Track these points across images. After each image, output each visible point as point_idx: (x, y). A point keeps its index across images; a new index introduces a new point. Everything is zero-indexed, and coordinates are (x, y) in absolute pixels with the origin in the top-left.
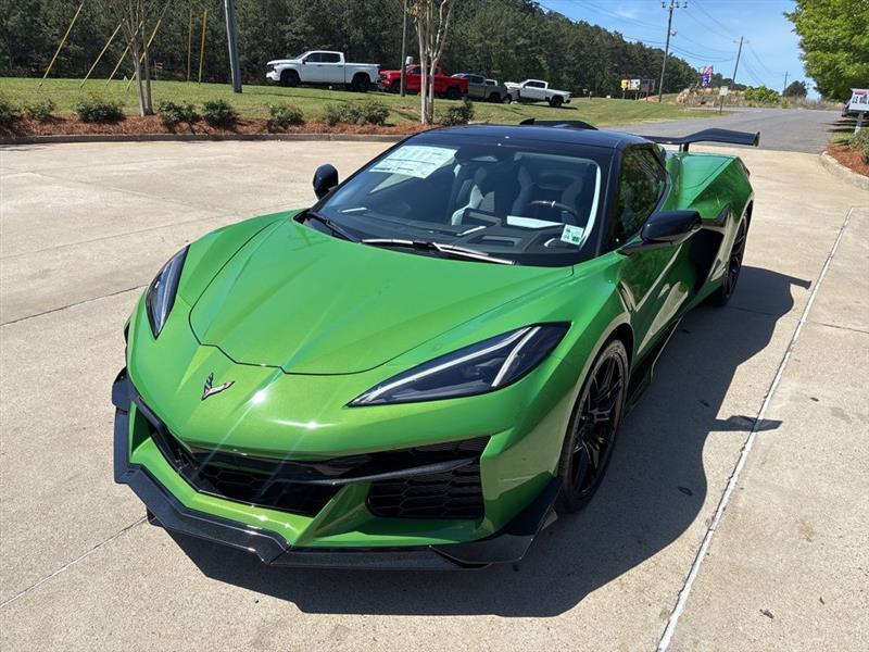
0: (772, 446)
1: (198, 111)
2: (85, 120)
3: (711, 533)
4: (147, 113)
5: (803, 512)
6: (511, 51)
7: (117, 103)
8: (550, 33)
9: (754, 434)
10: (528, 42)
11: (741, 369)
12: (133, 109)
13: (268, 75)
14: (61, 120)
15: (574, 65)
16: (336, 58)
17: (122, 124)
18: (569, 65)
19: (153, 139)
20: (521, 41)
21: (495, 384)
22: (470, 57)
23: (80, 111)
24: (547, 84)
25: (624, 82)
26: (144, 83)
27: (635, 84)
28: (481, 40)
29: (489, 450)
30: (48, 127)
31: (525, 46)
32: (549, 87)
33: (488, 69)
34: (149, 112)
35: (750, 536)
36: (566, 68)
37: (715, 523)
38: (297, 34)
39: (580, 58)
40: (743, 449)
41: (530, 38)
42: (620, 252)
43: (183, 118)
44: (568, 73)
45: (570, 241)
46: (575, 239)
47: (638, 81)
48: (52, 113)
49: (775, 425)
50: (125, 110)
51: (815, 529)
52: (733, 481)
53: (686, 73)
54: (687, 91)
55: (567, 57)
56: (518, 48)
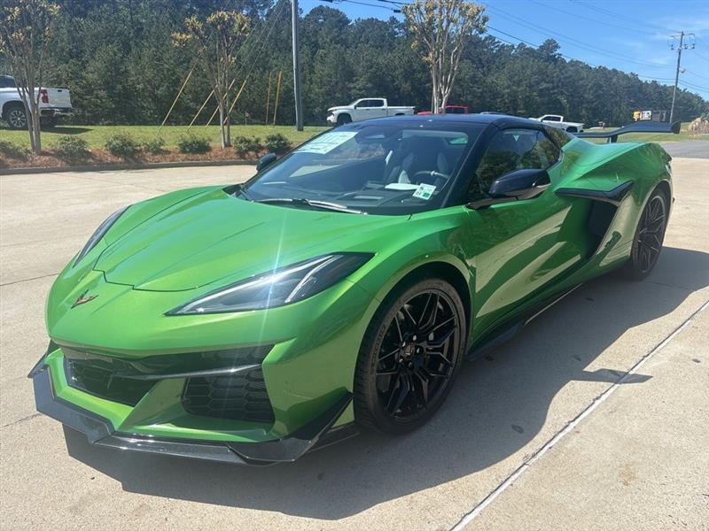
0: (630, 398)
1: (263, 144)
2: (184, 151)
3: (525, 467)
4: (226, 146)
5: (633, 458)
6: (535, 94)
7: (206, 139)
8: (570, 76)
9: (617, 385)
10: (550, 85)
11: (632, 331)
12: (217, 143)
13: (328, 119)
14: (168, 152)
15: (593, 103)
16: (381, 104)
17: (208, 153)
18: (588, 102)
19: (228, 164)
20: (544, 85)
21: (288, 300)
22: (499, 100)
23: (180, 145)
24: (562, 118)
25: (636, 113)
26: (226, 127)
27: (646, 115)
28: (509, 87)
29: (272, 356)
30: (158, 157)
31: (547, 89)
32: (564, 121)
33: (515, 110)
34: (228, 145)
35: (564, 474)
36: (585, 105)
37: (534, 460)
38: (360, 90)
39: (598, 97)
40: (597, 398)
41: (553, 82)
42: (469, 207)
43: (252, 149)
44: (586, 109)
45: (421, 196)
46: (425, 195)
47: (650, 112)
48: (162, 147)
49: (644, 379)
50: (212, 145)
51: (639, 474)
52: (572, 425)
53: (700, 105)
54: (699, 120)
55: (586, 96)
56: (541, 90)
